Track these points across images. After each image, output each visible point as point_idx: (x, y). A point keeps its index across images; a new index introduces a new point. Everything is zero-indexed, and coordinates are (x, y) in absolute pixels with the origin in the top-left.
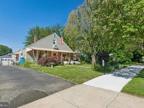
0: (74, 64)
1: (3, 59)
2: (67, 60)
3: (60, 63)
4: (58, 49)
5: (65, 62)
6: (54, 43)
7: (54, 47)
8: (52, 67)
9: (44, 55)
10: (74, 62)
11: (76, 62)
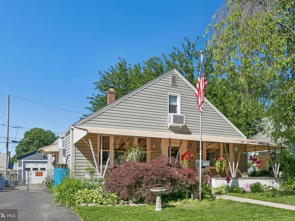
0: (256, 189)
1: (27, 166)
2: (224, 175)
3: (193, 188)
4: (185, 130)
5: (217, 183)
6: (173, 109)
7: (171, 123)
8: (158, 207)
9: (133, 155)
10: (253, 181)
11: (265, 182)
